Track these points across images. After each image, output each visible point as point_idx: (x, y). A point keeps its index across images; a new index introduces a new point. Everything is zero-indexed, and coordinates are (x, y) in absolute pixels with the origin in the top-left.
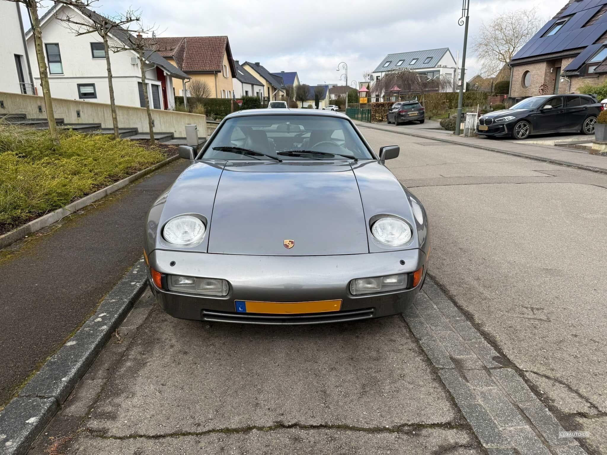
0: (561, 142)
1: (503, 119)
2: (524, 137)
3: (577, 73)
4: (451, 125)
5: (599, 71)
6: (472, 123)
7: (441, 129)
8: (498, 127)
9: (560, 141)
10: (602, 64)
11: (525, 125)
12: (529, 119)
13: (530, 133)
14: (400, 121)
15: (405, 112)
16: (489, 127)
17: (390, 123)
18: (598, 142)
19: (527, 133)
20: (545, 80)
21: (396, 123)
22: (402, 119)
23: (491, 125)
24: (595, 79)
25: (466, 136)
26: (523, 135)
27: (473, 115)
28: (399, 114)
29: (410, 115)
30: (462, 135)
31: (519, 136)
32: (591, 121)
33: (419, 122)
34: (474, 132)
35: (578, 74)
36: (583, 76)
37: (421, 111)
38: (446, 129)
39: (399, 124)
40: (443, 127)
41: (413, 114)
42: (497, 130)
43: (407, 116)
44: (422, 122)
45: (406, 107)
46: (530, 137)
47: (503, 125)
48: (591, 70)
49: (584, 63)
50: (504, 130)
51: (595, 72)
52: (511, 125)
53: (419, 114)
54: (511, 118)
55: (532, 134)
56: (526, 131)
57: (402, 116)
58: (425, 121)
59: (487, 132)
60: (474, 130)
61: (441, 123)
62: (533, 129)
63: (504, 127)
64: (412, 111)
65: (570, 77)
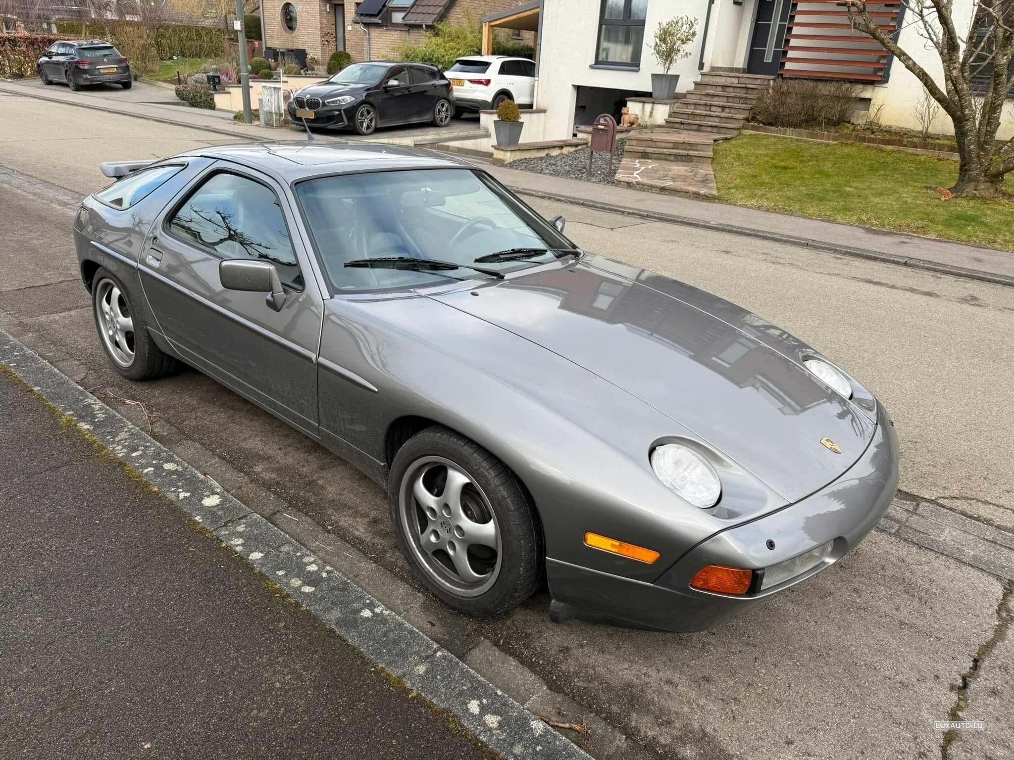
0: (420, 141)
1: (337, 101)
2: (370, 131)
3: (377, 20)
4: (201, 97)
5: (412, 22)
6: (276, 103)
7: (183, 105)
8: (331, 114)
9: (419, 138)
10: (411, 11)
11: (368, 112)
12: (371, 99)
13: (376, 124)
14: (82, 82)
15: (89, 64)
16: (315, 113)
17: (50, 83)
18: (503, 148)
19: (373, 124)
20: (321, 23)
21: (71, 84)
22: (87, 79)
23: (320, 109)
24: (405, 33)
25: (268, 125)
26: (368, 127)
27: (275, 88)
28: (77, 67)
29: (102, 71)
30: (257, 123)
31: (364, 129)
32: (443, 105)
33: (120, 86)
34: (282, 119)
35: (380, 22)
36: (386, 26)
37: (123, 65)
38: (192, 105)
39: (80, 88)
40: (183, 99)
41: (108, 70)
42: (331, 118)
43: (97, 72)
44: (126, 86)
45: (88, 54)
46: (378, 130)
47: (340, 111)
48: (398, 17)
49: (384, 6)
50: (342, 120)
51: (404, 22)
52: (351, 111)
53: (121, 71)
54: (349, 99)
55: (379, 126)
56: (371, 121)
57: (85, 71)
58: (134, 83)
59: (312, 121)
60: (281, 115)
61: (178, 93)
62: (380, 119)
63: (340, 114)
64: (104, 64)
65: (367, 25)
